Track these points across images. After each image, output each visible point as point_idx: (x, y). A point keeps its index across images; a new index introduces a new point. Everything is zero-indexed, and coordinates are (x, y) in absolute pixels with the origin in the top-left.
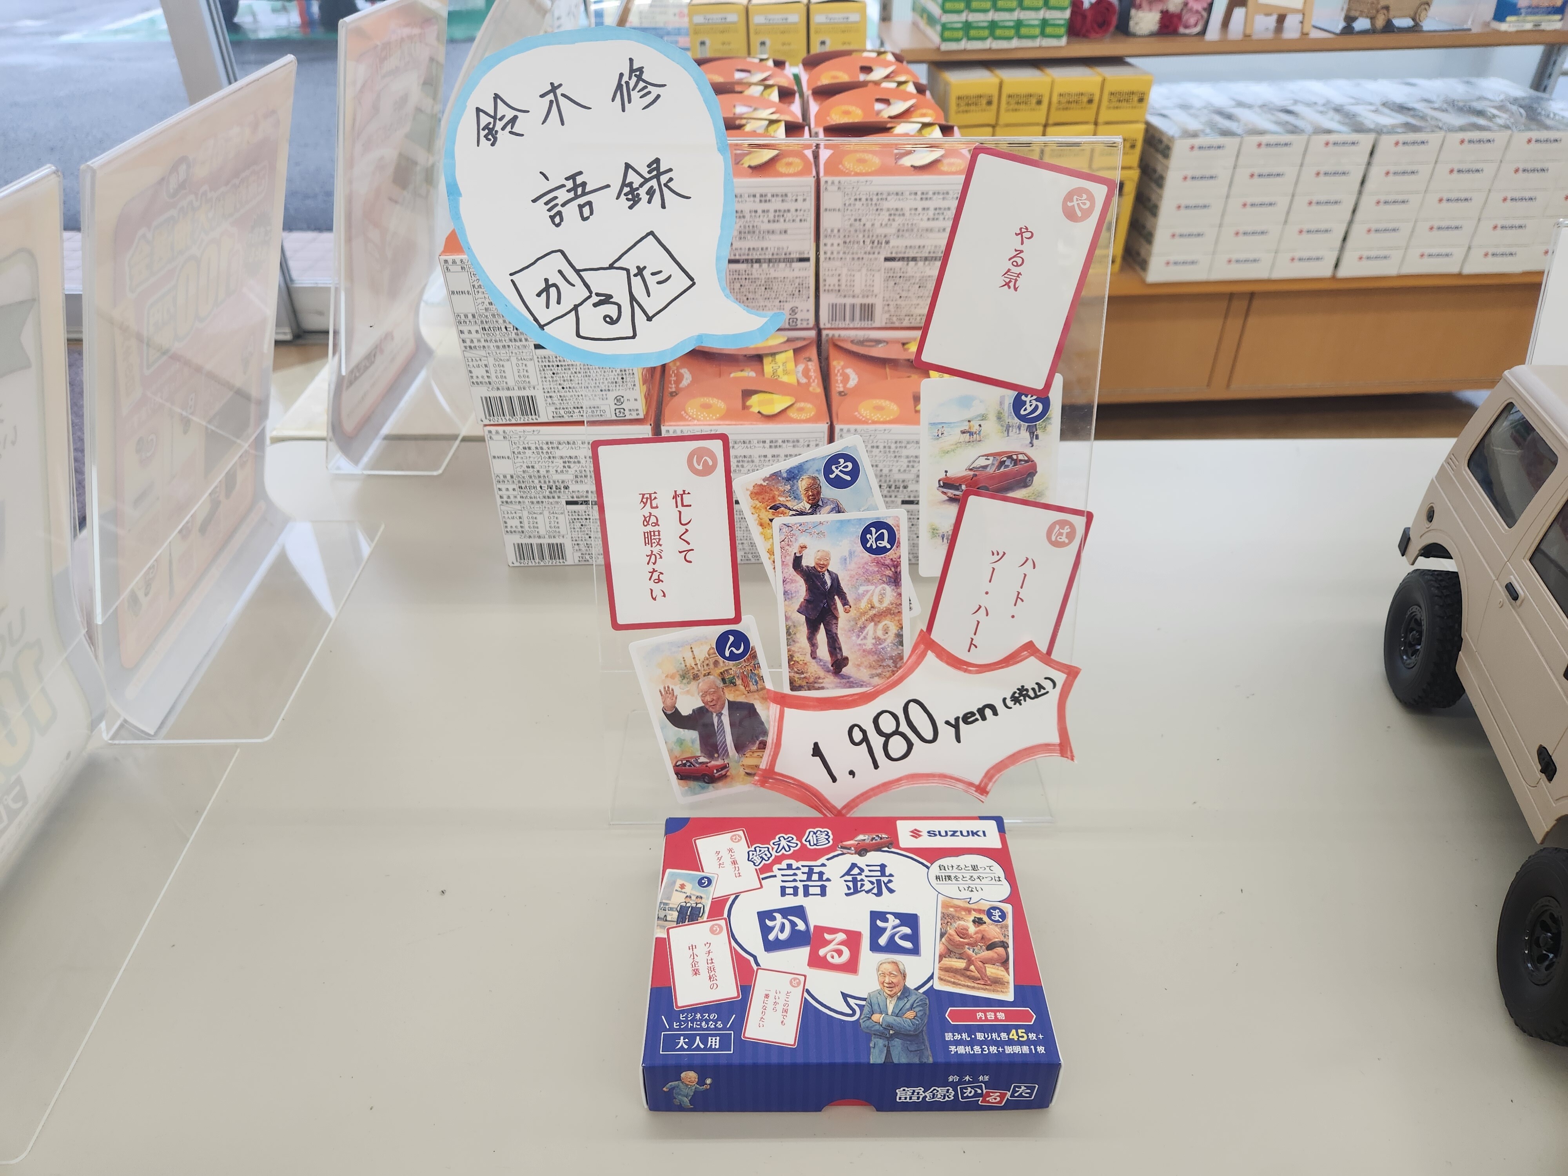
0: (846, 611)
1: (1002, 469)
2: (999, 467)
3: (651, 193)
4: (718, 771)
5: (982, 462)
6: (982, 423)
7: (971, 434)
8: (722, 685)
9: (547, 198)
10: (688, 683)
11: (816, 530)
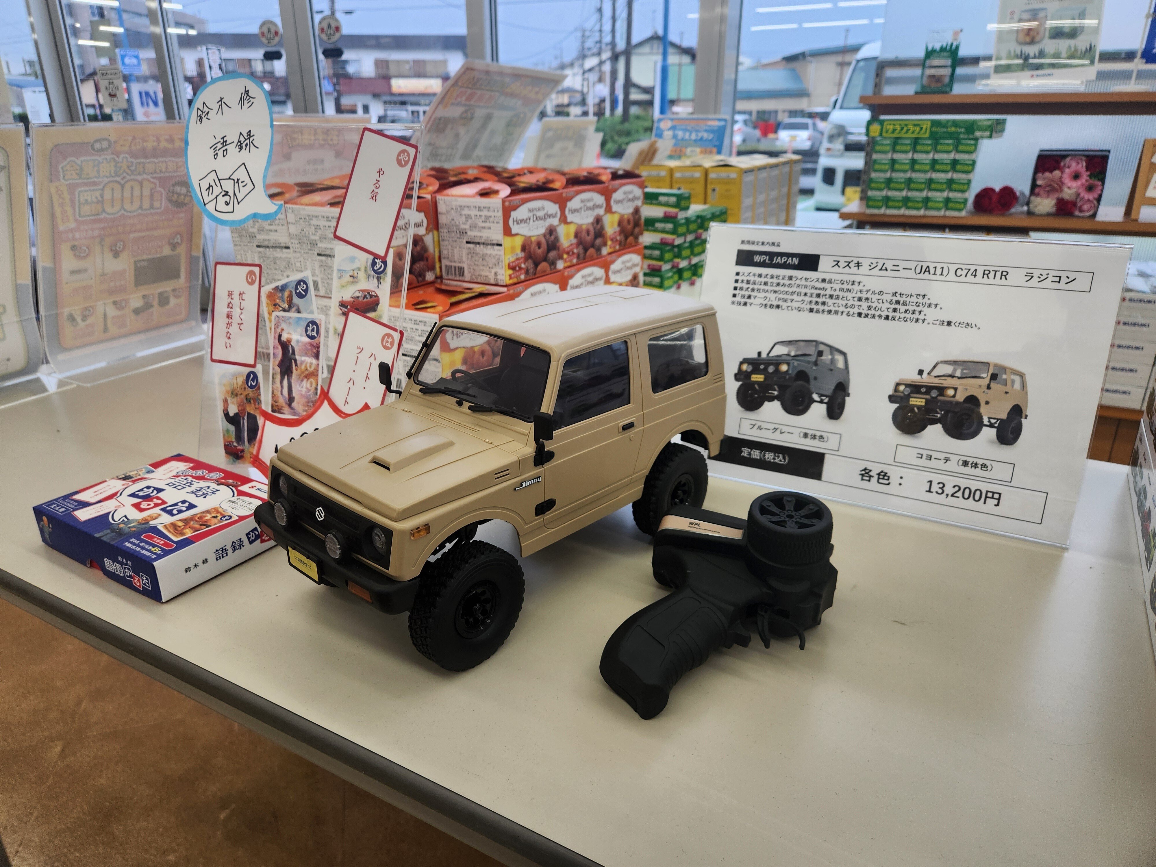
0: (296, 370)
1: (365, 300)
2: (364, 299)
3: (246, 145)
4: (241, 453)
5: (357, 294)
6: (358, 272)
7: (354, 277)
8: (245, 402)
9: (214, 147)
10: (234, 397)
11: (288, 321)
